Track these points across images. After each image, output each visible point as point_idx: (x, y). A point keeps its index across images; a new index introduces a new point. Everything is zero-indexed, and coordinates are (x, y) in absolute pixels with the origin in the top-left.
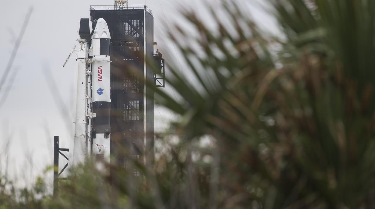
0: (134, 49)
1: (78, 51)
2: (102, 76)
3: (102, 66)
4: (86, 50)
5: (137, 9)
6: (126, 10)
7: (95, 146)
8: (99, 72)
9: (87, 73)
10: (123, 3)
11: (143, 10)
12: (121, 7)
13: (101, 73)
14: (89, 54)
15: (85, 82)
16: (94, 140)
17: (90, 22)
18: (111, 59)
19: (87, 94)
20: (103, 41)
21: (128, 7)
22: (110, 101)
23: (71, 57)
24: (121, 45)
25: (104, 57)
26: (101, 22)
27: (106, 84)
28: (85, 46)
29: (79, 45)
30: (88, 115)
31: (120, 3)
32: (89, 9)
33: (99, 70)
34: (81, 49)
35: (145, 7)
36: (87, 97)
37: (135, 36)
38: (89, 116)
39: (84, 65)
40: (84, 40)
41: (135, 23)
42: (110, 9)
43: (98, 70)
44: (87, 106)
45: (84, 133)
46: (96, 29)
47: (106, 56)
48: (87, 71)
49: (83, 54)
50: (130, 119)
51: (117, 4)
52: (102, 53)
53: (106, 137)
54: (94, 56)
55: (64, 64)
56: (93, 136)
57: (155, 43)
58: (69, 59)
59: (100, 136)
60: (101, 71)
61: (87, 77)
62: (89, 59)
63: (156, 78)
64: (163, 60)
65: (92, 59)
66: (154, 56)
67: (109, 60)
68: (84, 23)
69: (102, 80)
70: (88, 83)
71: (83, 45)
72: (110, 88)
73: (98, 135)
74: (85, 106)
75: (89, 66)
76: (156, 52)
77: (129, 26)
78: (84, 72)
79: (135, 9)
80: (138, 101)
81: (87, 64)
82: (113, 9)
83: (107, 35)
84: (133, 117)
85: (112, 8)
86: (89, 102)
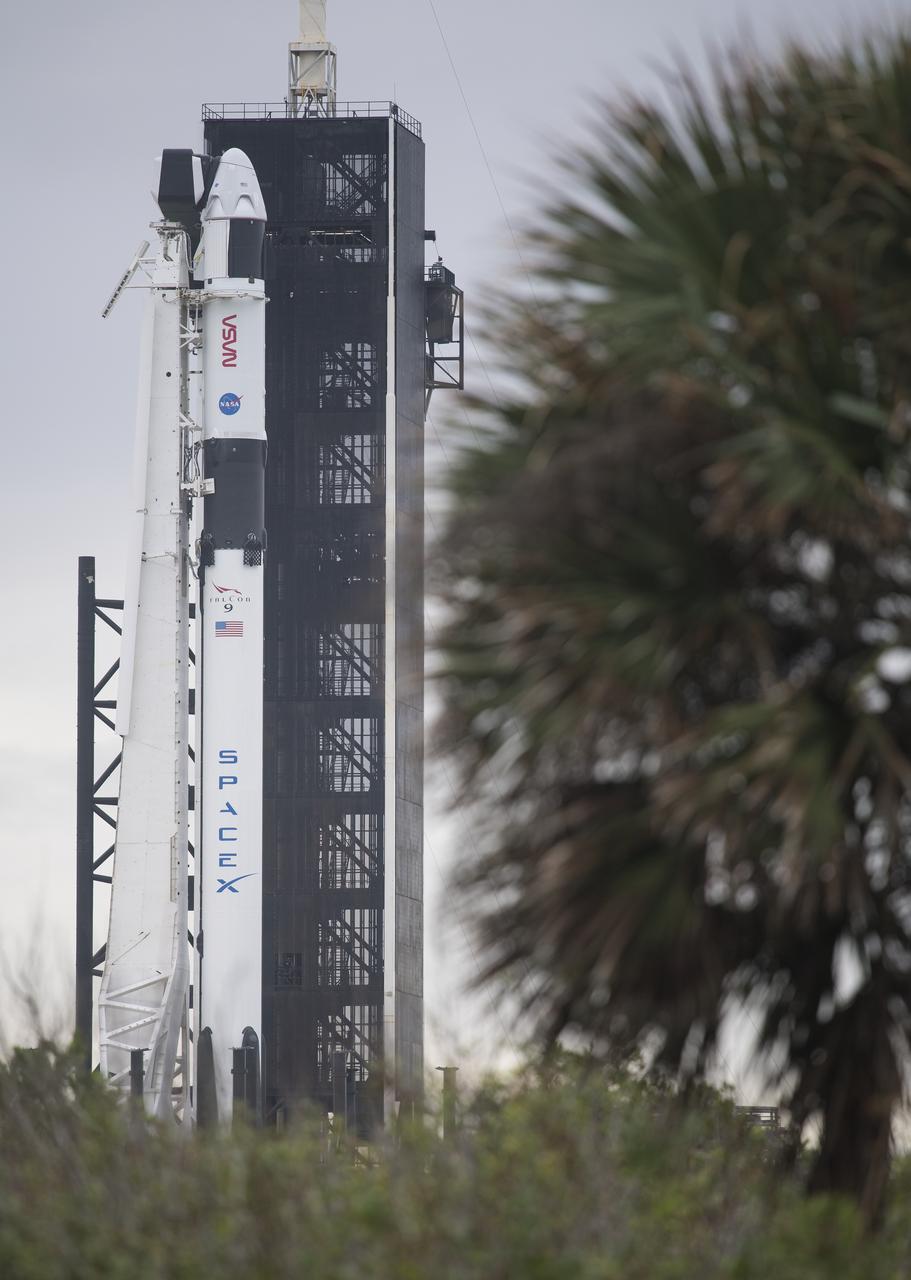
0: (352, 257)
1: (153, 262)
2: (235, 351)
3: (235, 316)
4: (182, 260)
5: (365, 115)
6: (328, 120)
7: (211, 592)
8: (227, 336)
9: (183, 340)
10: (320, 96)
11: (385, 120)
12: (313, 108)
13: (232, 339)
14: (191, 275)
15: (176, 372)
16: (209, 572)
17: (196, 162)
18: (267, 293)
19: (186, 413)
20: (240, 229)
21: (334, 111)
22: (263, 436)
23: (126, 285)
24: (311, 242)
25: (242, 283)
26: (236, 165)
27: (249, 378)
28: (177, 247)
29: (157, 243)
30: (188, 486)
31: (309, 96)
32: (200, 117)
33: (227, 328)
34: (166, 256)
35: (395, 109)
36: (183, 425)
37: (359, 210)
38: (191, 490)
39: (174, 312)
40: (173, 225)
41: (360, 165)
42: (274, 116)
43: (224, 331)
44: (186, 453)
45: (174, 549)
46: (217, 185)
47: (251, 282)
48: (183, 331)
49: (171, 273)
50: (338, 501)
51: (299, 99)
52: (233, 272)
53: (250, 562)
54: (210, 281)
55: (104, 307)
56: (207, 559)
57: (431, 236)
58: (124, 291)
59: (229, 560)
60: (232, 332)
61: (185, 352)
62: (193, 293)
63: (436, 356)
64: (460, 294)
65: (203, 292)
66: (427, 278)
67: (262, 295)
68: (175, 164)
69: (235, 365)
70: (191, 376)
71: (173, 243)
72: (263, 391)
73: (221, 555)
74: (178, 453)
75: (193, 312)
76: (434, 267)
77: (339, 175)
78: (176, 336)
79: (360, 115)
80: (367, 439)
81: (184, 308)
82: (283, 116)
83: (255, 209)
84: (349, 492)
85: (280, 113)
86: (195, 437)
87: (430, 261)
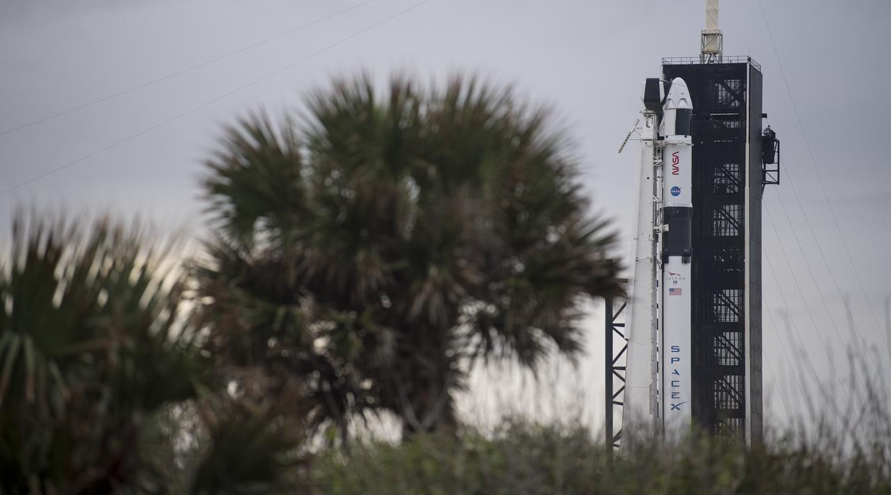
0: (730, 126)
1: (641, 128)
2: (678, 168)
3: (678, 152)
4: (654, 127)
5: (736, 62)
6: (719, 64)
7: (667, 275)
8: (674, 161)
9: (655, 163)
10: (715, 54)
11: (746, 64)
12: (712, 59)
13: (677, 162)
14: (658, 134)
15: (651, 179)
16: (667, 267)
17: (661, 84)
18: (693, 142)
19: (656, 195)
20: (680, 112)
21: (721, 60)
22: (691, 206)
23: (630, 138)
24: (711, 119)
25: (681, 137)
26: (679, 84)
27: (684, 179)
28: (652, 122)
29: (643, 120)
30: (657, 228)
31: (710, 54)
32: (661, 64)
33: (675, 158)
34: (647, 126)
35: (749, 59)
36: (655, 200)
37: (733, 105)
38: (658, 230)
39: (651, 150)
40: (651, 112)
41: (733, 84)
42: (694, 63)
43: (673, 159)
44: (656, 213)
45: (650, 256)
46: (670, 94)
47: (686, 137)
48: (655, 159)
49: (650, 133)
50: (723, 234)
51: (706, 55)
52: (678, 132)
53: (685, 262)
54: (667, 137)
55: (619, 149)
56: (665, 260)
57: (765, 116)
58: (628, 141)
59: (675, 261)
60: (677, 159)
61: (655, 168)
62: (659, 142)
63: (767, 169)
64: (778, 142)
65: (664, 141)
66: (763, 135)
67: (691, 143)
68: (652, 85)
69: (678, 174)
70: (658, 179)
71: (650, 120)
72: (690, 185)
73: (672, 259)
74: (652, 213)
75: (659, 151)
76: (766, 130)
77: (724, 89)
78: (652, 161)
79: (733, 62)
80: (736, 206)
81: (655, 149)
82: (699, 63)
83: (688, 104)
84: (728, 231)
85: (697, 61)
86: (659, 206)
87: (764, 127)
